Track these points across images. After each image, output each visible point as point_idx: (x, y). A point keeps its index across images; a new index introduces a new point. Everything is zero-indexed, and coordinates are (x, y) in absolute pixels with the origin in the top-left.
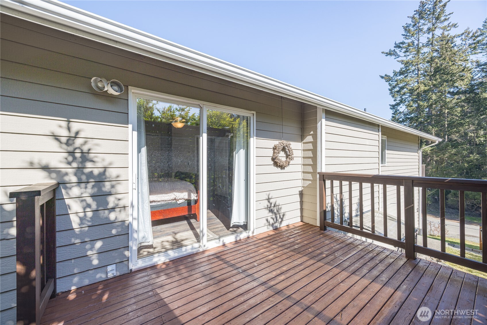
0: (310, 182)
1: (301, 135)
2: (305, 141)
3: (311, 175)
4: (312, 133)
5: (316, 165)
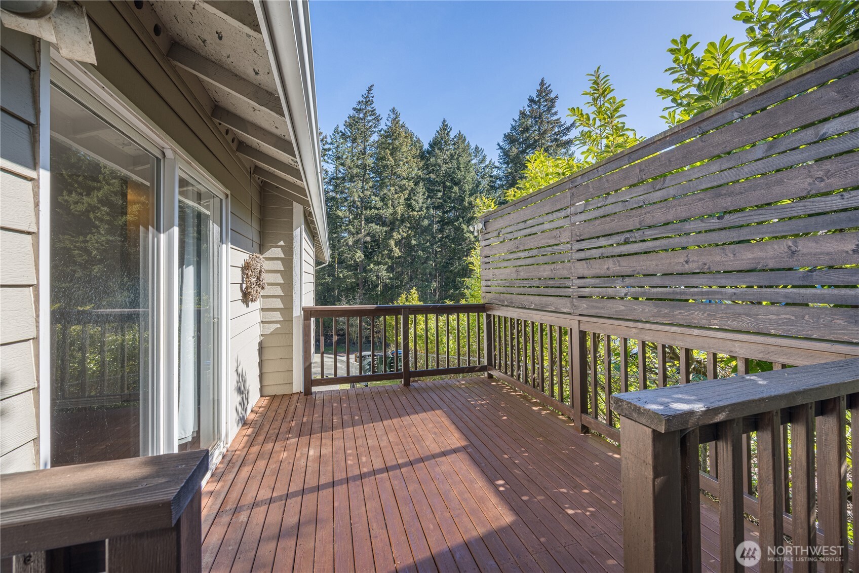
0: (278, 326)
1: (260, 245)
2: (267, 255)
3: (279, 313)
4: (282, 243)
5: (291, 296)
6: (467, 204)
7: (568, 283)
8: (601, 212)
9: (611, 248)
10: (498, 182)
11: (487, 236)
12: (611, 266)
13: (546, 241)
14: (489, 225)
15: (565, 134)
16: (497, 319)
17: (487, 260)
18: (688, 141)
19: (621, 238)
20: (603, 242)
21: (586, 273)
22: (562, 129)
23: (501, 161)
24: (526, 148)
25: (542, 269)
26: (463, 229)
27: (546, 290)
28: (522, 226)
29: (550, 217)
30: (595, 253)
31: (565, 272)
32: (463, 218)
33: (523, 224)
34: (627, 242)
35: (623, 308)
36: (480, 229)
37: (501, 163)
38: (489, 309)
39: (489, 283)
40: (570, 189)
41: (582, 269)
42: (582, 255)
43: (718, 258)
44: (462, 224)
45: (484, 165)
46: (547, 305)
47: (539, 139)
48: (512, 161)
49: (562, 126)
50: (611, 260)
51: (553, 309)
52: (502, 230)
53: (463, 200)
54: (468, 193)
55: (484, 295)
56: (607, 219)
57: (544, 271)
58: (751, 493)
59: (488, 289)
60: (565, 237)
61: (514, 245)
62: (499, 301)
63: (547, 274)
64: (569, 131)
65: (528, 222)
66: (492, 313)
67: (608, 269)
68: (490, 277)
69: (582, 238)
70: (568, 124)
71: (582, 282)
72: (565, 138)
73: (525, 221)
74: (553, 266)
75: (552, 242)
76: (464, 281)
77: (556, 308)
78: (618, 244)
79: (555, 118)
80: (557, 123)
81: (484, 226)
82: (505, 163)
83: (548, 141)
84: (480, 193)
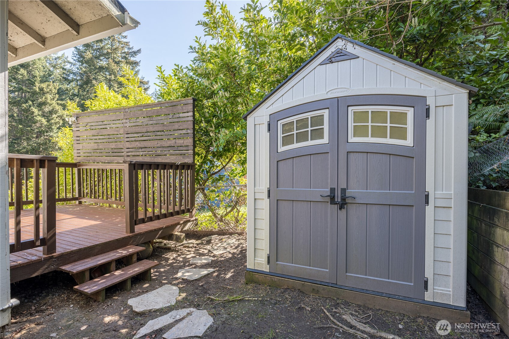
6: (38, 90)
7: (123, 150)
8: (135, 124)
9: (138, 138)
10: (71, 76)
11: (78, 125)
12: (138, 144)
13: (113, 132)
14: (79, 119)
15: (132, 56)
16: (85, 172)
17: (78, 138)
18: (158, 108)
19: (141, 135)
20: (135, 135)
21: (130, 147)
22: (130, 51)
23: (75, 58)
24: (100, 56)
25: (111, 144)
26: (33, 112)
27: (113, 154)
28: (101, 123)
29: (114, 122)
30: (133, 139)
31: (121, 146)
32: (32, 101)
33: (102, 122)
34: (142, 136)
35: (141, 159)
36: (73, 121)
37: (75, 60)
38: (80, 165)
39: (79, 151)
40: (124, 112)
41: (128, 145)
42: (128, 139)
43: (164, 143)
44: (32, 107)
45: (56, 56)
46: (113, 160)
47: (111, 53)
48: (86, 62)
49: (130, 48)
50: (138, 142)
51: (116, 162)
52: (89, 124)
53: (33, 84)
54: (39, 79)
55: (76, 158)
56: (137, 127)
57: (112, 145)
58: (170, 205)
59: (79, 155)
60: (122, 131)
61: (96, 132)
62: (87, 161)
63: (113, 147)
64: (136, 55)
65: (104, 122)
66: (81, 168)
67: (137, 145)
68: (81, 148)
69: (128, 133)
70: (135, 49)
71: (128, 150)
72: (132, 59)
73: (103, 122)
74: (116, 143)
75: (116, 133)
76: (52, 153)
77: (118, 161)
78: (141, 137)
79: (125, 40)
80: (126, 45)
81: (76, 119)
82: (79, 61)
83: (119, 57)
84: (53, 82)
